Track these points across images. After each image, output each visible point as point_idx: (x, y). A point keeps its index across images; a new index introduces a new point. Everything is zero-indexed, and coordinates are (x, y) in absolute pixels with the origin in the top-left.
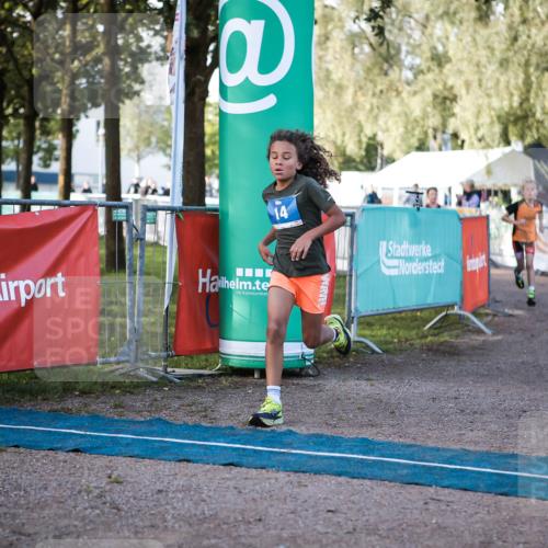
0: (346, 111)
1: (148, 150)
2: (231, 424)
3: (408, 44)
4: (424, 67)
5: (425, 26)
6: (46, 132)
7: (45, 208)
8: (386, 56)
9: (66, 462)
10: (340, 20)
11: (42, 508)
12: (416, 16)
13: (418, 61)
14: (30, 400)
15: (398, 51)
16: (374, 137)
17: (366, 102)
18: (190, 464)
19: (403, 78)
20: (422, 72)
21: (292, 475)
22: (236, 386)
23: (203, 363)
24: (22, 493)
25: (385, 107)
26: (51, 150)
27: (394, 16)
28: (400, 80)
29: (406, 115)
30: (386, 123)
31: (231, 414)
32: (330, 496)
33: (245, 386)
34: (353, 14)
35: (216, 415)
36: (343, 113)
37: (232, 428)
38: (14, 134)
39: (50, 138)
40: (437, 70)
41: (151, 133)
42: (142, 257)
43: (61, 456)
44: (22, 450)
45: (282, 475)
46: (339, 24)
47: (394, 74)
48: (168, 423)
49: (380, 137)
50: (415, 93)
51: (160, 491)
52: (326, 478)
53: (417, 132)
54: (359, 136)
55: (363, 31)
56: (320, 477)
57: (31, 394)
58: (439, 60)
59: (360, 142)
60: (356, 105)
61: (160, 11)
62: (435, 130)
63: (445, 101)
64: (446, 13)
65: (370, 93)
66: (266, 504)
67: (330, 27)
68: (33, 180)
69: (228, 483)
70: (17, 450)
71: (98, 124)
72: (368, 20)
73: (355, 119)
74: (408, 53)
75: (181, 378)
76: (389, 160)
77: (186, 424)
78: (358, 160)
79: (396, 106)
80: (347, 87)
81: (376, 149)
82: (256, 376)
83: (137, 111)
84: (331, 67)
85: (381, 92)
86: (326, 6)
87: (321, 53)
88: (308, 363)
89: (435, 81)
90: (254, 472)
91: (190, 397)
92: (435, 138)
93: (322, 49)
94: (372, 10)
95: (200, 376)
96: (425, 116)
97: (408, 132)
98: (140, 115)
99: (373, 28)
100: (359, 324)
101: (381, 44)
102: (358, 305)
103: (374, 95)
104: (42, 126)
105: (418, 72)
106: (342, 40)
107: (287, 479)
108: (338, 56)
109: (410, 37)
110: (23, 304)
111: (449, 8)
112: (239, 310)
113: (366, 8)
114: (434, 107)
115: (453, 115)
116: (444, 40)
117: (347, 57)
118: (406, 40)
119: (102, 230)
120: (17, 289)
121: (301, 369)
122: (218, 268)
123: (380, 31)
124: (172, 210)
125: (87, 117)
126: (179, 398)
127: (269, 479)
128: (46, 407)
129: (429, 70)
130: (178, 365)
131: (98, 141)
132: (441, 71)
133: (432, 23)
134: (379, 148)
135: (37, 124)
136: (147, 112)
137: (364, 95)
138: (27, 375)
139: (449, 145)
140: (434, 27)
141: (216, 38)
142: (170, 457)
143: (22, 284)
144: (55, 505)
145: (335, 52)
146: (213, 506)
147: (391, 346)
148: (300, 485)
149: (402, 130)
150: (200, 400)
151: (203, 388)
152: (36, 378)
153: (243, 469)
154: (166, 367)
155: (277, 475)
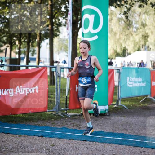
0: (117, 40)
1: (61, 51)
2: (85, 129)
3: (135, 21)
4: (139, 28)
5: (140, 16)
6: (33, 46)
7: (33, 68)
8: (129, 24)
9: (39, 139)
10: (116, 14)
12: (137, 13)
13: (138, 26)
14: (28, 122)
15: (132, 23)
16: (125, 47)
17: (123, 37)
18: (73, 140)
19: (133, 31)
20: (139, 29)
21: (103, 144)
23: (77, 112)
24: (26, 148)
25: (128, 39)
26: (34, 51)
27: (131, 13)
28: (132, 31)
29: (134, 41)
30: (128, 43)
31: (85, 126)
32: (114, 150)
34: (119, 13)
35: (81, 126)
36: (116, 41)
38: (24, 47)
39: (34, 48)
40: (143, 28)
41: (62, 46)
42: (60, 81)
43: (38, 138)
44: (26, 136)
45: (100, 144)
46: (115, 15)
47: (131, 29)
48: (67, 128)
49: (127, 47)
50: (137, 35)
51: (65, 148)
52: (112, 145)
53: (137, 46)
54: (121, 47)
55: (122, 17)
56: (111, 145)
57: (29, 120)
58: (144, 25)
59: (121, 49)
60: (120, 38)
61: (65, 12)
62: (143, 45)
63: (145, 37)
64: (146, 12)
65: (124, 35)
66: (95, 152)
67: (113, 16)
68: (29, 60)
69: (84, 146)
71: (47, 44)
72: (124, 14)
73: (119, 42)
74: (135, 23)
75: (71, 116)
76: (129, 54)
77: (72, 129)
78: (120, 54)
79: (131, 39)
80: (117, 33)
81: (126, 51)
82: (92, 115)
83: (58, 40)
84: (113, 27)
85: (127, 35)
86: (111, 10)
87: (110, 24)
88: (107, 112)
89: (143, 31)
90: (92, 143)
91: (73, 121)
92: (143, 47)
93: (110, 22)
94: (125, 12)
95: (76, 115)
96: (140, 41)
97: (135, 46)
98: (59, 41)
99: (125, 16)
100: (121, 100)
101: (127, 21)
102: (121, 95)
103: (125, 35)
104: (32, 45)
105: (138, 29)
106: (116, 20)
107: (101, 145)
108: (115, 24)
109: (135, 19)
111: (146, 11)
113: (123, 11)
114: (142, 39)
115: (148, 41)
116: (145, 20)
117: (118, 25)
118: (134, 20)
119: (48, 74)
121: (105, 113)
123: (127, 17)
124: (68, 68)
125: (44, 42)
126: (70, 121)
127: (96, 145)
128: (33, 124)
129: (141, 28)
130: (70, 112)
131: (47, 49)
132: (144, 29)
133: (141, 15)
134: (127, 51)
135: (30, 44)
136: (61, 40)
137: (122, 35)
138: (28, 115)
139: (147, 49)
140: (142, 16)
141: (81, 20)
142: (68, 138)
144: (36, 152)
145: (114, 23)
146: (80, 152)
147: (130, 107)
148: (105, 147)
149: (133, 45)
150: (76, 122)
151: (77, 119)
152: (30, 116)
153: (89, 142)
154: (66, 113)
155: (98, 144)
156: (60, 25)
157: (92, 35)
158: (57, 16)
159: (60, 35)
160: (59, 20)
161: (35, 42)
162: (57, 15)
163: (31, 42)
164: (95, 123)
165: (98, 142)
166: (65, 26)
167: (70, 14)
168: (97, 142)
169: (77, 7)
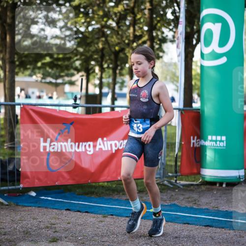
2: (207, 207)
6: (121, 75)
11: (124, 243)
14: (117, 195)
18: (189, 225)
22: (209, 190)
23: (193, 179)
26: (123, 83)
31: (207, 203)
33: (213, 189)
35: (200, 203)
37: (207, 209)
38: (108, 76)
39: (122, 77)
41: (167, 75)
42: (166, 131)
44: (114, 217)
45: (232, 232)
48: (178, 206)
51: (176, 237)
57: (118, 192)
61: (173, 20)
68: (116, 96)
69: (207, 234)
70: (112, 216)
75: (184, 185)
77: (186, 207)
82: (218, 185)
83: (161, 65)
88: (242, 180)
90: (219, 230)
91: (187, 195)
95: (192, 185)
98: (162, 67)
107: (234, 233)
110: (114, 151)
112: (209, 155)
120: (111, 145)
121: (239, 182)
122: (200, 136)
124: (179, 110)
126: (183, 195)
127: (226, 233)
128: (124, 198)
130: (181, 180)
135: (118, 71)
136: (166, 65)
138: (115, 183)
141: (199, 32)
142: (180, 222)
143: (113, 143)
148: (240, 236)
150: (193, 196)
151: (194, 190)
152: (120, 185)
153: (214, 229)
154: (176, 181)
155: (230, 232)
156: (164, 40)
157: (218, 56)
158: (159, 27)
159: (163, 57)
160: (163, 33)
161: (124, 69)
162: (159, 25)
163: (119, 68)
164: (223, 198)
165: (230, 230)
166: (172, 41)
167: (182, 23)
168: (227, 228)
169: (192, 10)
